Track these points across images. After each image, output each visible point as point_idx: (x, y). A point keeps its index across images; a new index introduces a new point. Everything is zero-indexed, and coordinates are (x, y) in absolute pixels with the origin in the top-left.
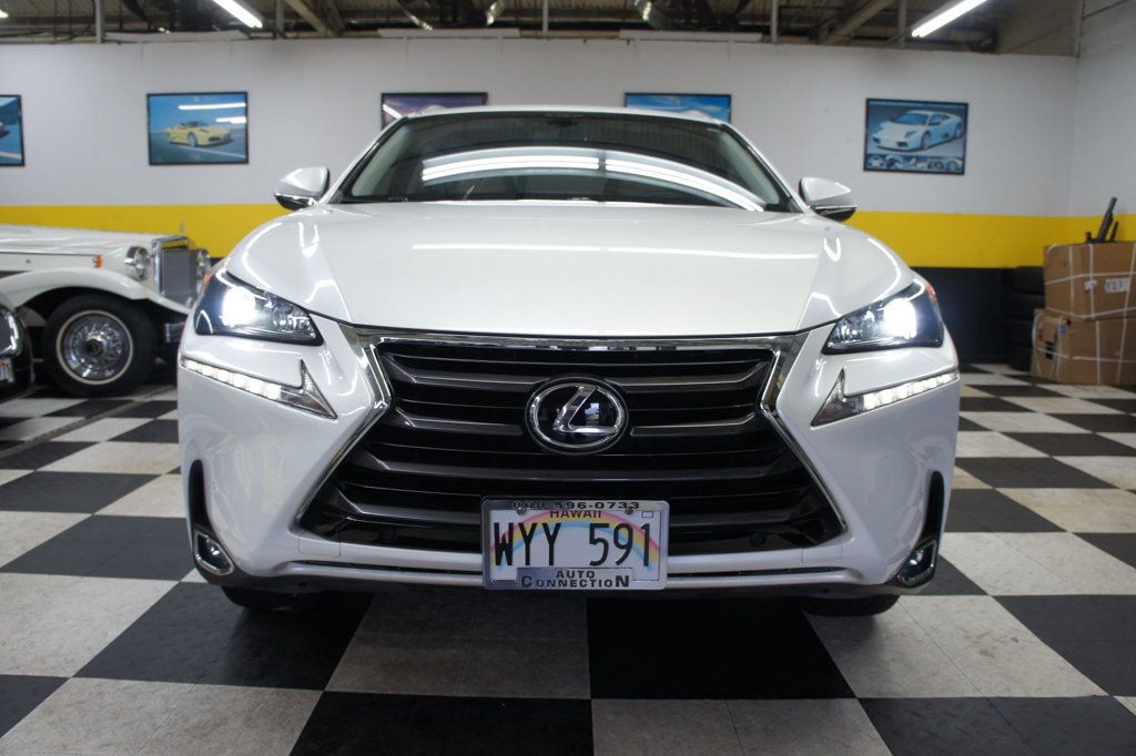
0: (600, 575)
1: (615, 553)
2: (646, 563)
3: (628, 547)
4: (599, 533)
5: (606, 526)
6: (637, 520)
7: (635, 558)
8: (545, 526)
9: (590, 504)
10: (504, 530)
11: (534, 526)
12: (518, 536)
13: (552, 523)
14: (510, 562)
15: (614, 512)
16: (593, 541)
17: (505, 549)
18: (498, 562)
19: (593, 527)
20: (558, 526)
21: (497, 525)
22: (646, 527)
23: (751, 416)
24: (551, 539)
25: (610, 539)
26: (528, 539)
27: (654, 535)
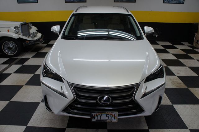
0: (108, 120)
1: (110, 118)
2: (114, 119)
3: (112, 117)
4: (108, 116)
5: (109, 115)
6: (113, 114)
7: (113, 119)
8: (100, 115)
9: (106, 112)
10: (94, 115)
11: (98, 115)
12: (96, 116)
13: (101, 114)
14: (95, 119)
15: (110, 113)
16: (107, 116)
17: (94, 117)
18: (93, 119)
19: (107, 115)
20: (102, 115)
21: (93, 115)
22: (115, 115)
23: (131, 99)
24: (101, 116)
25: (109, 116)
26: (97, 116)
27: (116, 116)
